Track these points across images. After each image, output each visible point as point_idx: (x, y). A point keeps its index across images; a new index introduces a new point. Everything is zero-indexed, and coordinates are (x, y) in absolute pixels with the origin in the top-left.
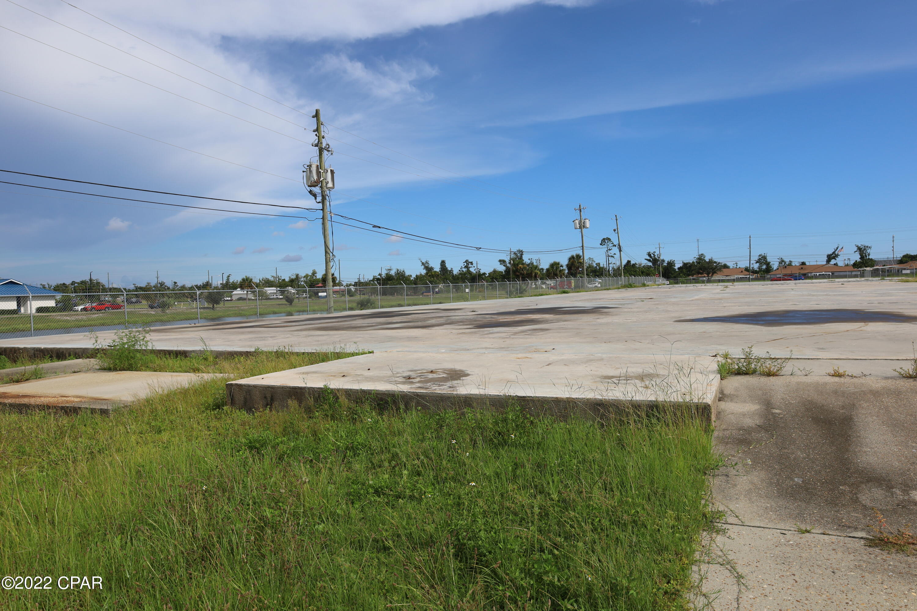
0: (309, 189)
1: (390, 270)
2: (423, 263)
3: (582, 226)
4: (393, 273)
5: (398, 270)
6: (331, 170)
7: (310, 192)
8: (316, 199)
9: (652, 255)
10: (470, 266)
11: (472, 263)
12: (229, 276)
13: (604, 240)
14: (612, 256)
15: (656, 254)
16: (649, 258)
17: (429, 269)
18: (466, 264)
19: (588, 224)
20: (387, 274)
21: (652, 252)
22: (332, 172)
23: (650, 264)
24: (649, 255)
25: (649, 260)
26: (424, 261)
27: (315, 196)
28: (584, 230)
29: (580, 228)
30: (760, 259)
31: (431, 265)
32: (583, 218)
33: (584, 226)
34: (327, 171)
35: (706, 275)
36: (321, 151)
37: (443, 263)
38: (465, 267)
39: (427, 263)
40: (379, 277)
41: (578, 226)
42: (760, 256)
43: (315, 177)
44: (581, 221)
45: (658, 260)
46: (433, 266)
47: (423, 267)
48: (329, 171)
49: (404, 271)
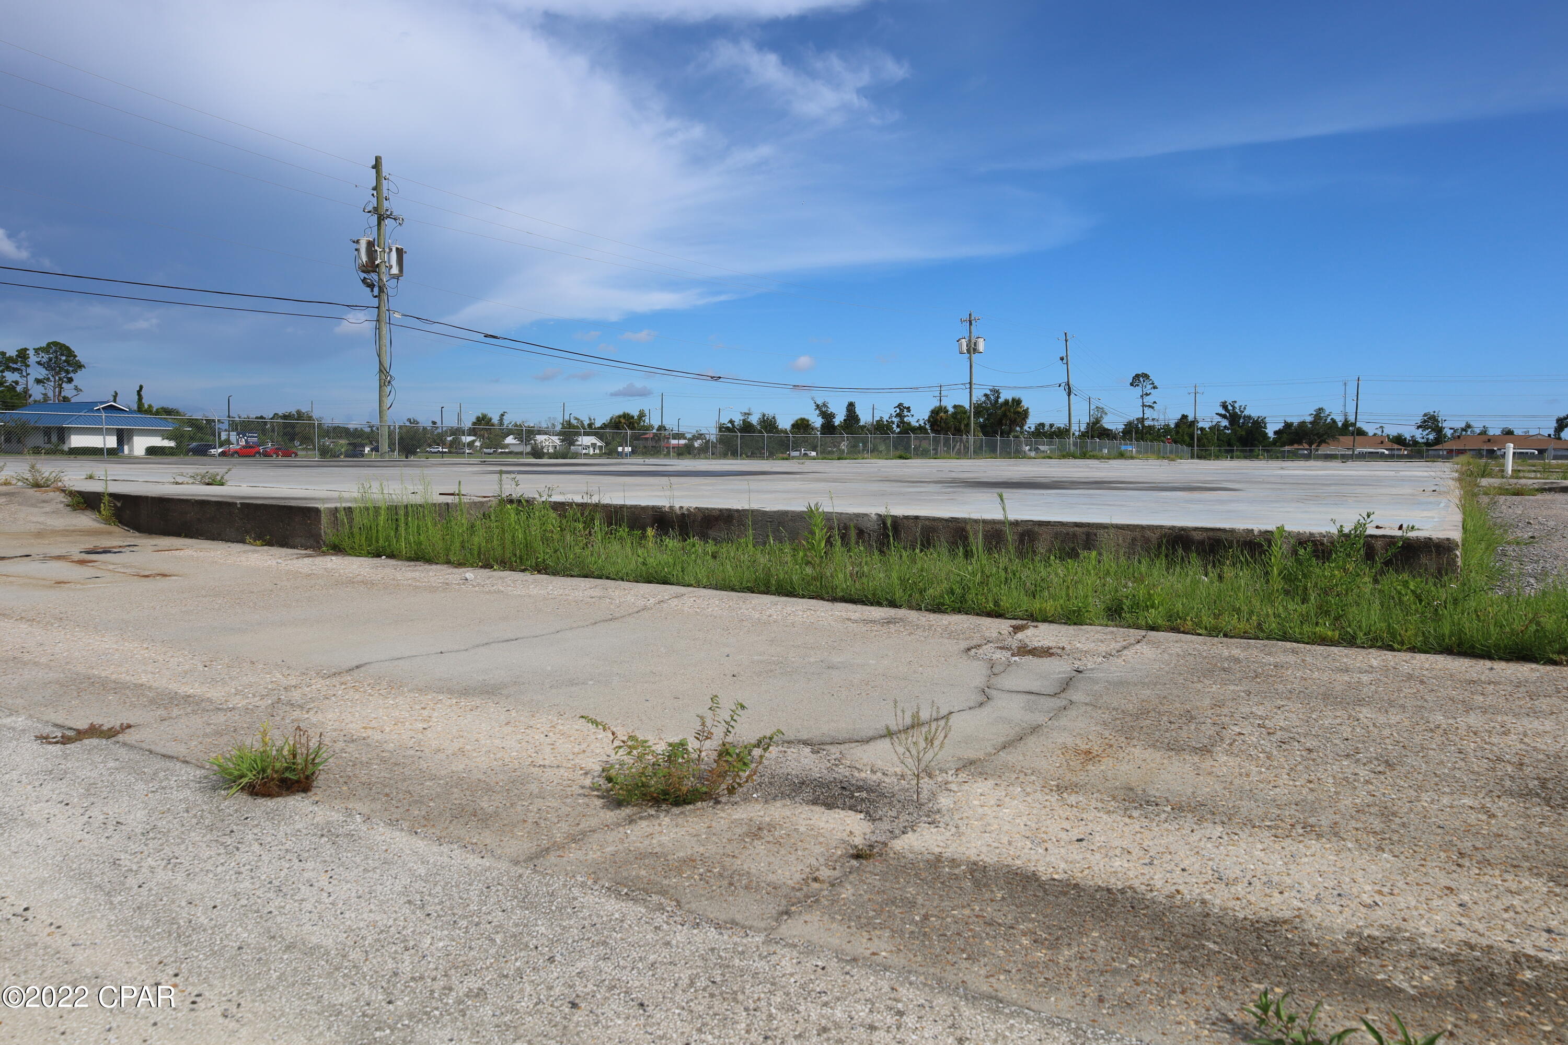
0: (363, 275)
1: (749, 414)
2: (818, 406)
3: (972, 349)
4: (754, 420)
5: (764, 415)
6: (397, 249)
7: (364, 281)
8: (372, 291)
9: (1230, 408)
10: (906, 413)
11: (908, 409)
12: (502, 415)
13: (1137, 377)
14: (1150, 406)
15: (1237, 405)
16: (1223, 412)
17: (827, 417)
18: (898, 411)
19: (981, 346)
20: (744, 421)
21: (1229, 401)
22: (400, 252)
23: (1225, 423)
24: (1224, 406)
25: (1224, 416)
26: (820, 402)
27: (371, 286)
28: (975, 357)
29: (969, 351)
30: (1425, 421)
31: (832, 409)
32: (974, 335)
33: (975, 350)
34: (391, 250)
35: (1307, 446)
36: (381, 219)
37: (851, 407)
38: (897, 415)
39: (825, 405)
40: (730, 425)
41: (965, 348)
42: (1425, 415)
43: (364, 258)
44: (970, 341)
45: (1240, 417)
46: (834, 412)
47: (817, 412)
48: (394, 249)
49: (774, 418)
